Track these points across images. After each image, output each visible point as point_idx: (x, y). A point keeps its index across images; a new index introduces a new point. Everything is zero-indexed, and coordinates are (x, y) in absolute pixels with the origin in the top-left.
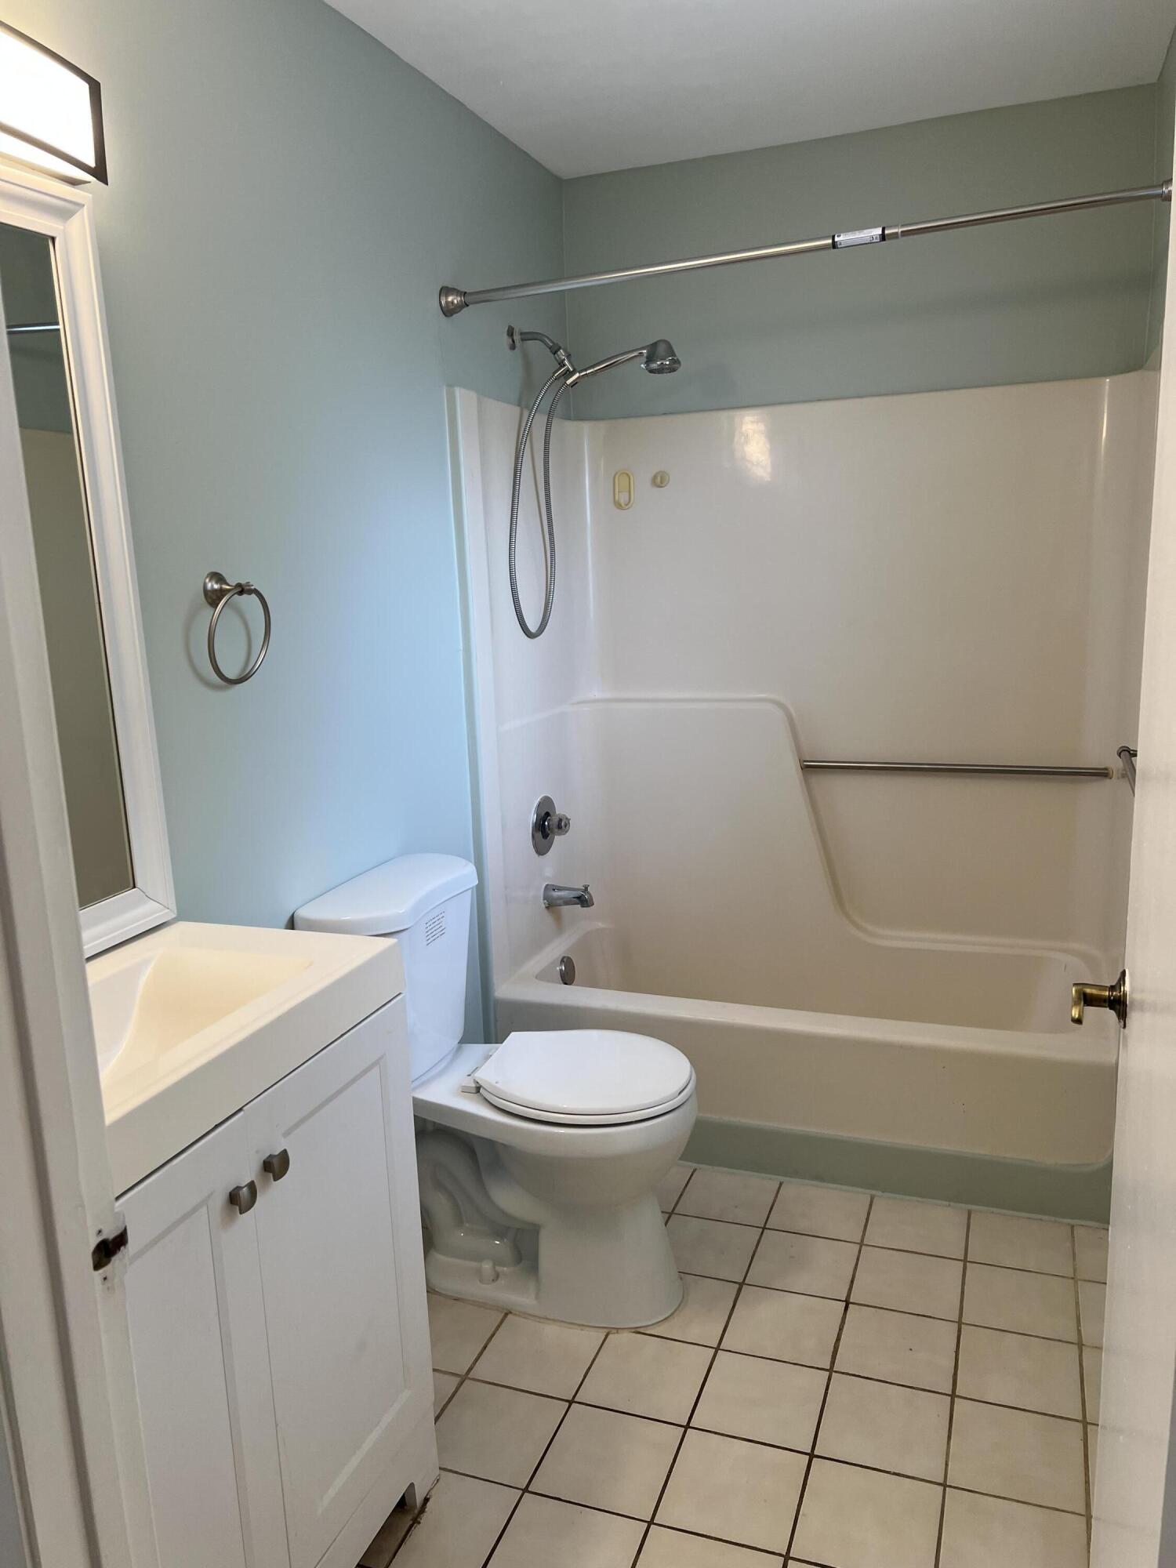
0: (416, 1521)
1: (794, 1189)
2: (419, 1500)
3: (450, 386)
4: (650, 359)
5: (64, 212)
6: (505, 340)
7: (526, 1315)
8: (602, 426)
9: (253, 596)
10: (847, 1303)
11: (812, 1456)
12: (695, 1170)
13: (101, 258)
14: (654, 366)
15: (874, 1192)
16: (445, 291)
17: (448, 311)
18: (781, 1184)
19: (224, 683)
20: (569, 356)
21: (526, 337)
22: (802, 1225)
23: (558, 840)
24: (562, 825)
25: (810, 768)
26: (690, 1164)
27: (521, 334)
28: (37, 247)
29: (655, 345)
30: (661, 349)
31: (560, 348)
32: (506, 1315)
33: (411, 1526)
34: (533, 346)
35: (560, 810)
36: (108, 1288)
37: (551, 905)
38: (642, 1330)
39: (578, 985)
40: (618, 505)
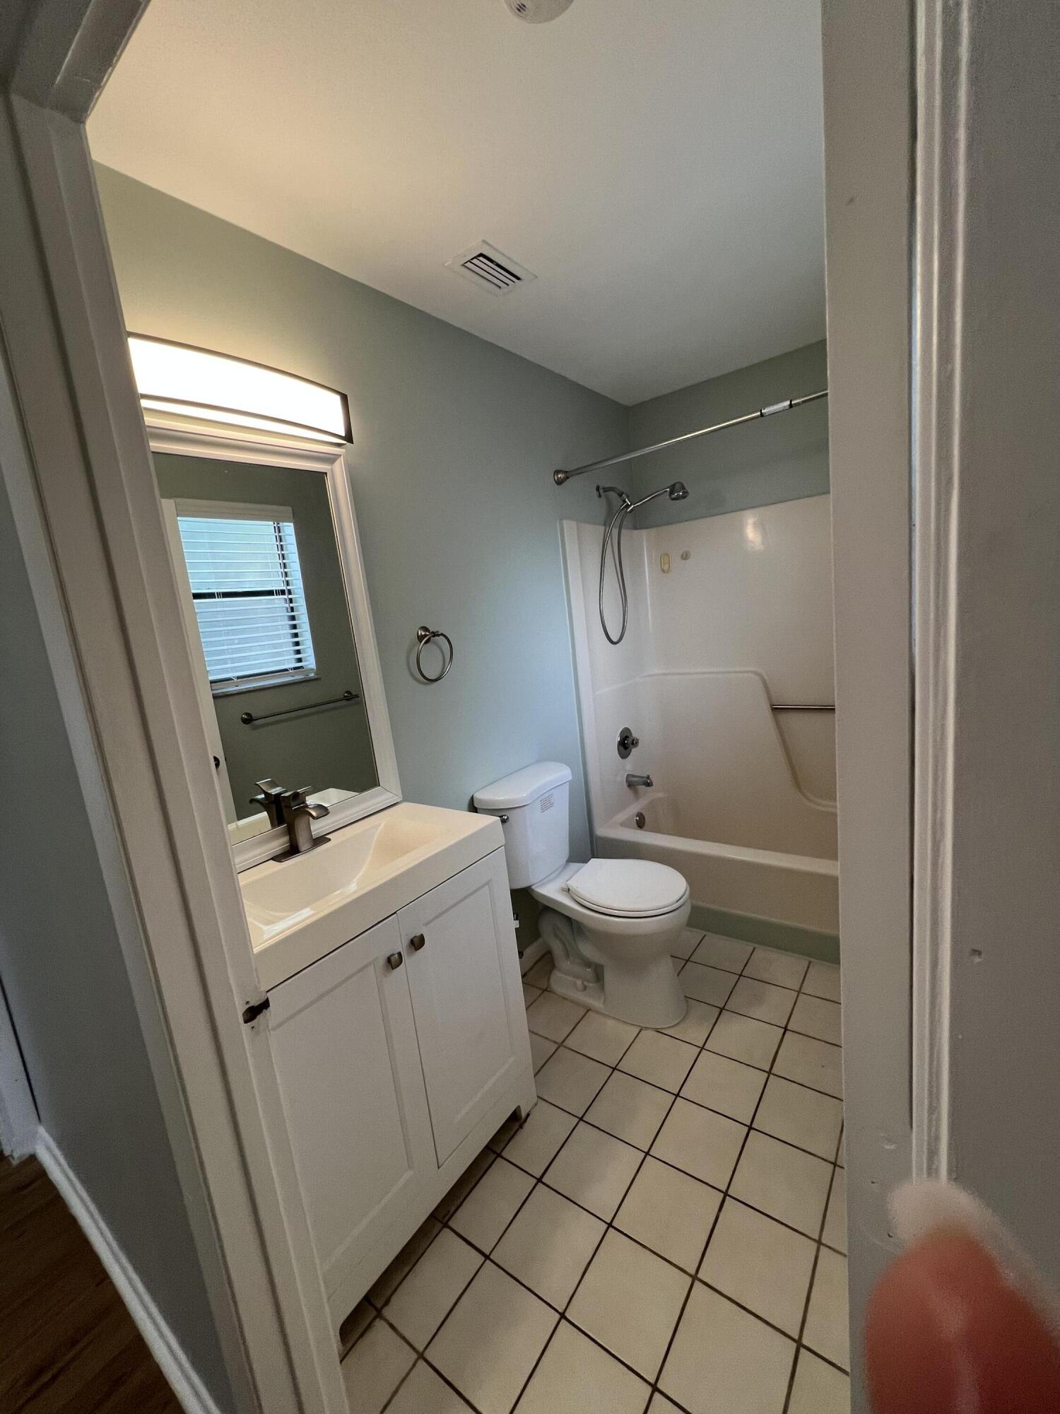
0: (521, 1127)
1: (761, 953)
2: (524, 1115)
3: (561, 520)
4: (672, 493)
5: (331, 459)
6: (596, 493)
7: (597, 1012)
8: (653, 531)
9: (441, 637)
10: (786, 1029)
11: (750, 1128)
12: (705, 936)
13: (351, 479)
14: (673, 496)
15: (812, 960)
16: (557, 472)
17: (559, 482)
18: (754, 949)
19: (427, 681)
20: (628, 497)
21: (606, 490)
22: (766, 977)
23: (634, 751)
24: (635, 743)
25: (776, 710)
26: (702, 932)
27: (604, 488)
28: (318, 479)
29: (674, 486)
30: (677, 486)
31: (623, 493)
32: (588, 1011)
33: (518, 1130)
34: (613, 495)
35: (635, 734)
36: (256, 1033)
37: (631, 785)
38: (663, 1031)
39: (646, 831)
40: (663, 571)
